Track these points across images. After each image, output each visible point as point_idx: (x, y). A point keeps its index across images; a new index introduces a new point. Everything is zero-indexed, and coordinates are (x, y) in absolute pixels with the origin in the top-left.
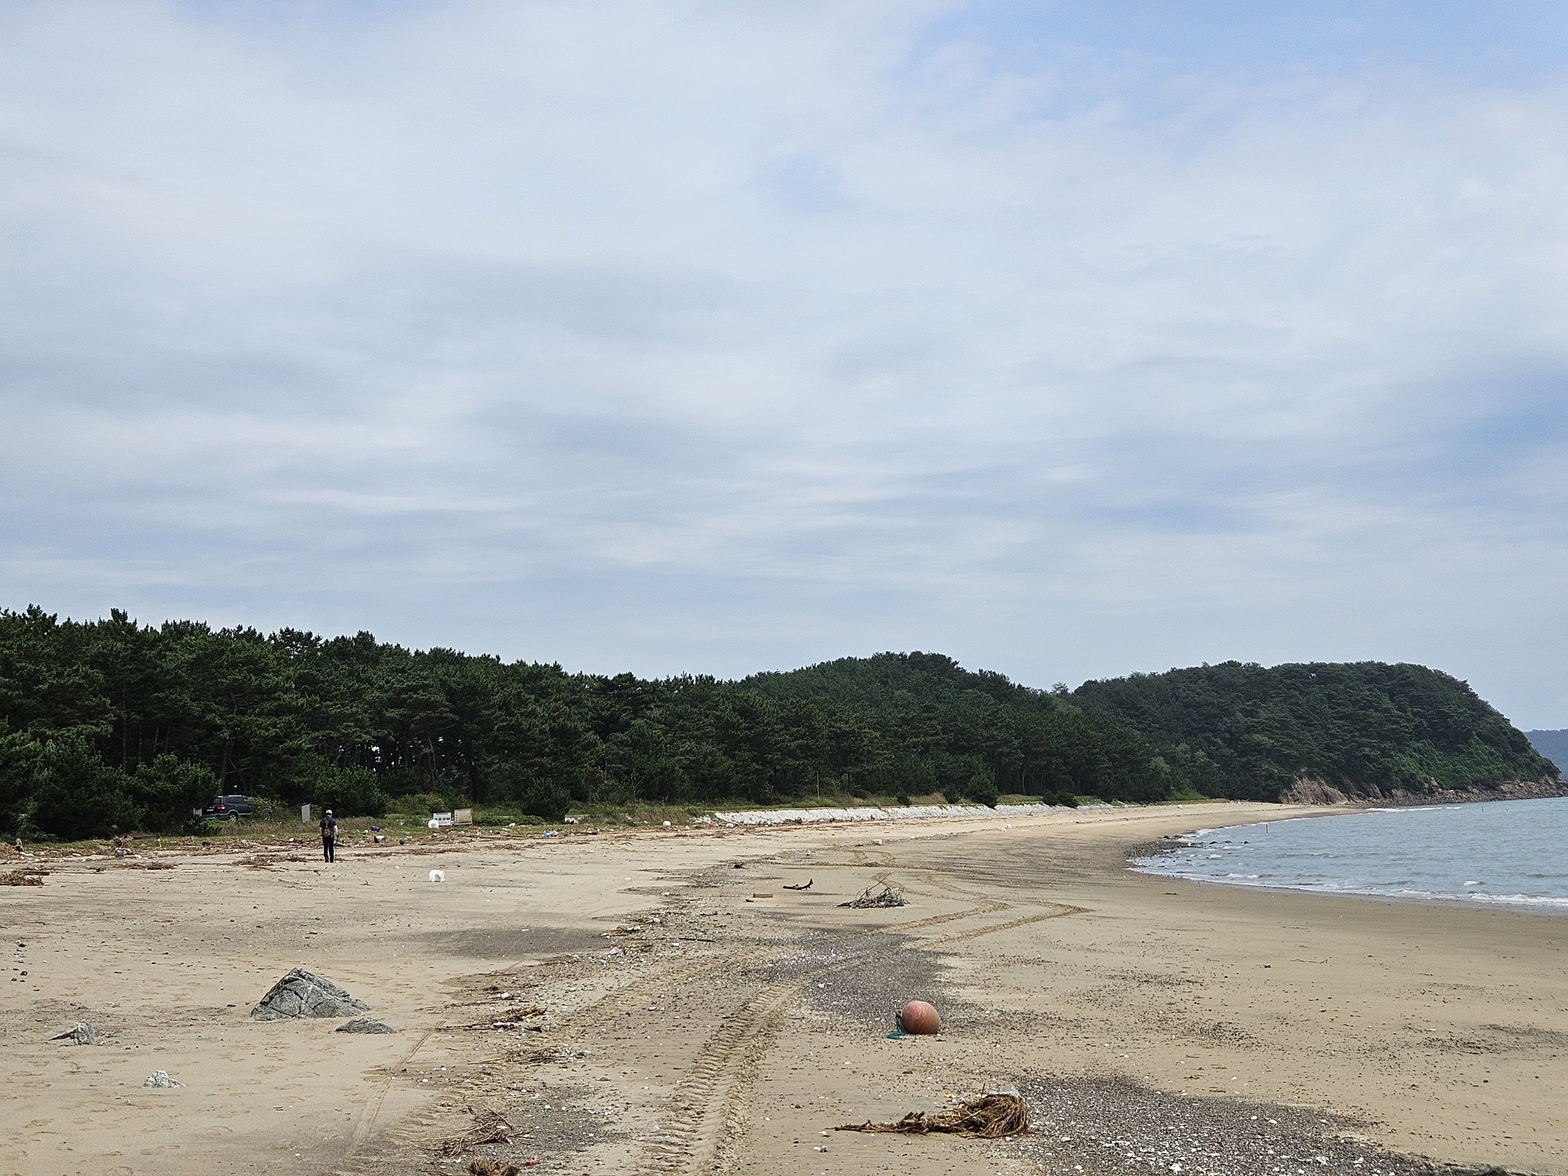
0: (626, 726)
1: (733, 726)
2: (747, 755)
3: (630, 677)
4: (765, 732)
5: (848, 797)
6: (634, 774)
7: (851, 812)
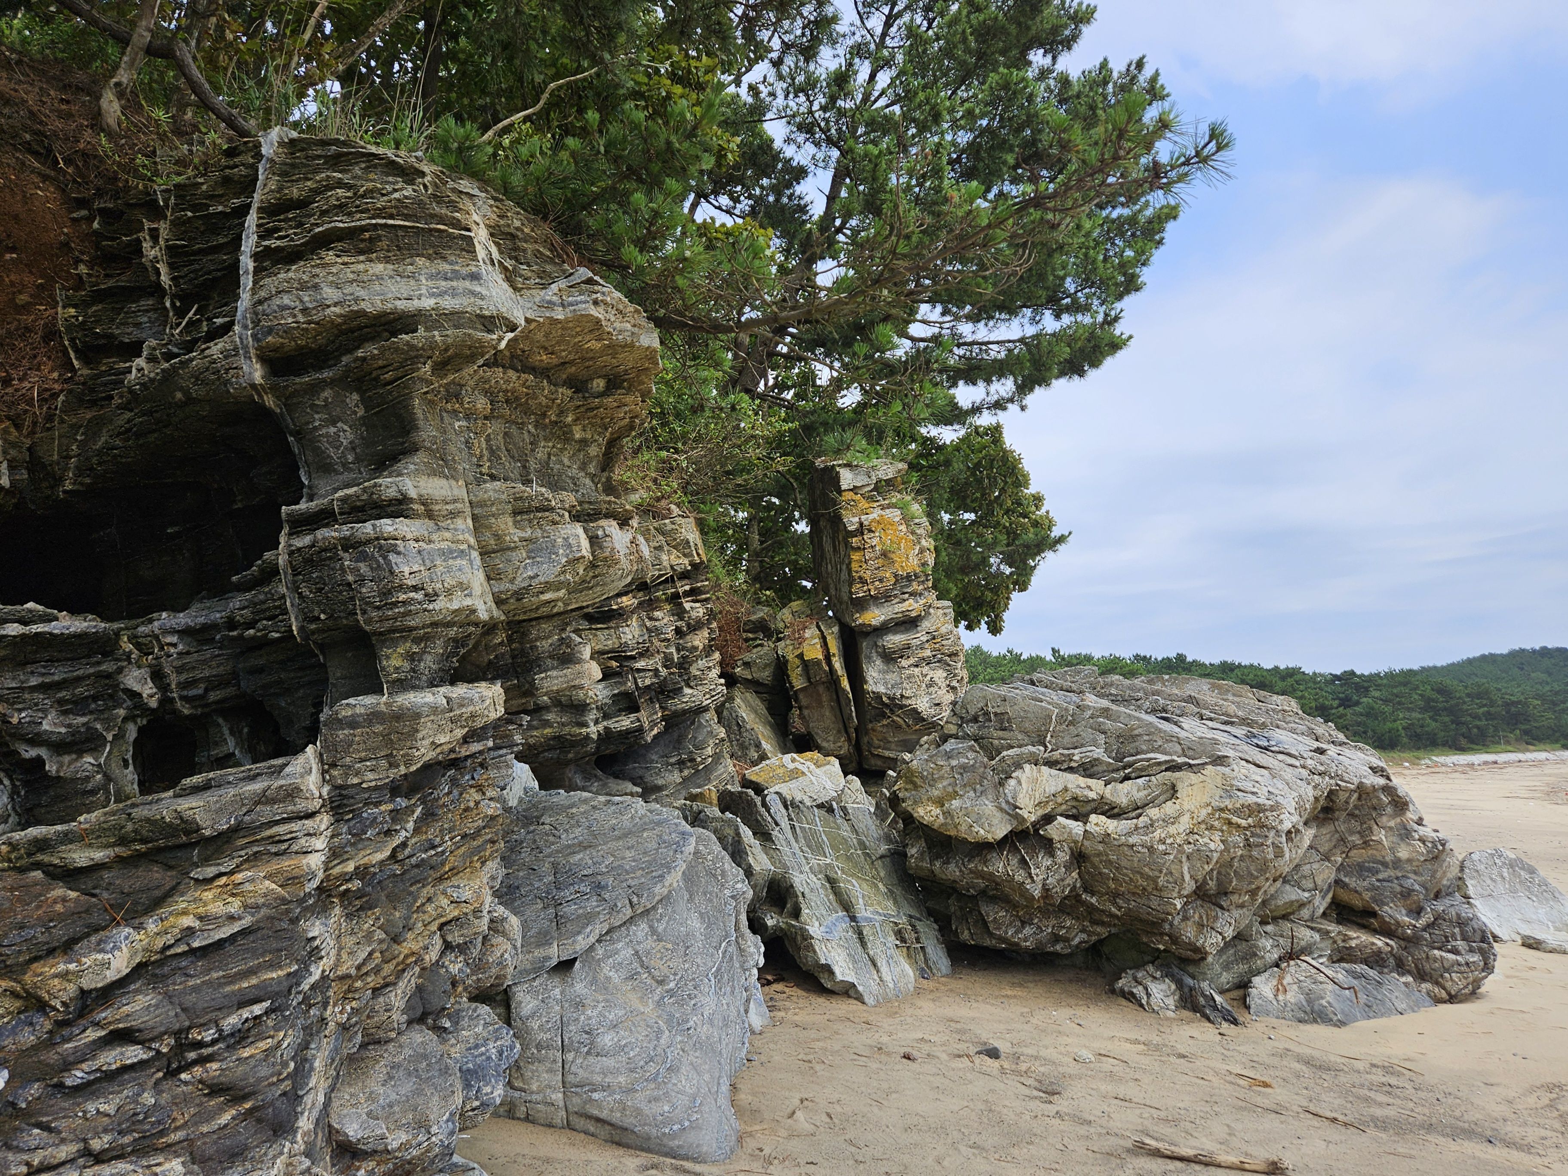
0: (1357, 703)
1: (1433, 700)
2: (1447, 719)
3: (1352, 673)
4: (1457, 705)
5: (1524, 746)
6: (1370, 733)
7: (1529, 756)
